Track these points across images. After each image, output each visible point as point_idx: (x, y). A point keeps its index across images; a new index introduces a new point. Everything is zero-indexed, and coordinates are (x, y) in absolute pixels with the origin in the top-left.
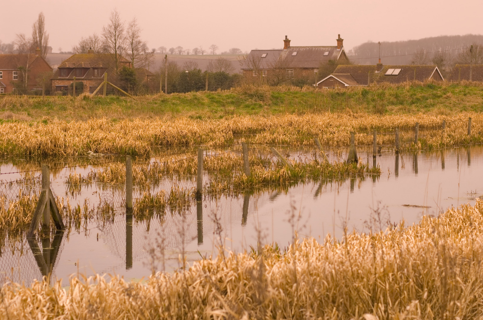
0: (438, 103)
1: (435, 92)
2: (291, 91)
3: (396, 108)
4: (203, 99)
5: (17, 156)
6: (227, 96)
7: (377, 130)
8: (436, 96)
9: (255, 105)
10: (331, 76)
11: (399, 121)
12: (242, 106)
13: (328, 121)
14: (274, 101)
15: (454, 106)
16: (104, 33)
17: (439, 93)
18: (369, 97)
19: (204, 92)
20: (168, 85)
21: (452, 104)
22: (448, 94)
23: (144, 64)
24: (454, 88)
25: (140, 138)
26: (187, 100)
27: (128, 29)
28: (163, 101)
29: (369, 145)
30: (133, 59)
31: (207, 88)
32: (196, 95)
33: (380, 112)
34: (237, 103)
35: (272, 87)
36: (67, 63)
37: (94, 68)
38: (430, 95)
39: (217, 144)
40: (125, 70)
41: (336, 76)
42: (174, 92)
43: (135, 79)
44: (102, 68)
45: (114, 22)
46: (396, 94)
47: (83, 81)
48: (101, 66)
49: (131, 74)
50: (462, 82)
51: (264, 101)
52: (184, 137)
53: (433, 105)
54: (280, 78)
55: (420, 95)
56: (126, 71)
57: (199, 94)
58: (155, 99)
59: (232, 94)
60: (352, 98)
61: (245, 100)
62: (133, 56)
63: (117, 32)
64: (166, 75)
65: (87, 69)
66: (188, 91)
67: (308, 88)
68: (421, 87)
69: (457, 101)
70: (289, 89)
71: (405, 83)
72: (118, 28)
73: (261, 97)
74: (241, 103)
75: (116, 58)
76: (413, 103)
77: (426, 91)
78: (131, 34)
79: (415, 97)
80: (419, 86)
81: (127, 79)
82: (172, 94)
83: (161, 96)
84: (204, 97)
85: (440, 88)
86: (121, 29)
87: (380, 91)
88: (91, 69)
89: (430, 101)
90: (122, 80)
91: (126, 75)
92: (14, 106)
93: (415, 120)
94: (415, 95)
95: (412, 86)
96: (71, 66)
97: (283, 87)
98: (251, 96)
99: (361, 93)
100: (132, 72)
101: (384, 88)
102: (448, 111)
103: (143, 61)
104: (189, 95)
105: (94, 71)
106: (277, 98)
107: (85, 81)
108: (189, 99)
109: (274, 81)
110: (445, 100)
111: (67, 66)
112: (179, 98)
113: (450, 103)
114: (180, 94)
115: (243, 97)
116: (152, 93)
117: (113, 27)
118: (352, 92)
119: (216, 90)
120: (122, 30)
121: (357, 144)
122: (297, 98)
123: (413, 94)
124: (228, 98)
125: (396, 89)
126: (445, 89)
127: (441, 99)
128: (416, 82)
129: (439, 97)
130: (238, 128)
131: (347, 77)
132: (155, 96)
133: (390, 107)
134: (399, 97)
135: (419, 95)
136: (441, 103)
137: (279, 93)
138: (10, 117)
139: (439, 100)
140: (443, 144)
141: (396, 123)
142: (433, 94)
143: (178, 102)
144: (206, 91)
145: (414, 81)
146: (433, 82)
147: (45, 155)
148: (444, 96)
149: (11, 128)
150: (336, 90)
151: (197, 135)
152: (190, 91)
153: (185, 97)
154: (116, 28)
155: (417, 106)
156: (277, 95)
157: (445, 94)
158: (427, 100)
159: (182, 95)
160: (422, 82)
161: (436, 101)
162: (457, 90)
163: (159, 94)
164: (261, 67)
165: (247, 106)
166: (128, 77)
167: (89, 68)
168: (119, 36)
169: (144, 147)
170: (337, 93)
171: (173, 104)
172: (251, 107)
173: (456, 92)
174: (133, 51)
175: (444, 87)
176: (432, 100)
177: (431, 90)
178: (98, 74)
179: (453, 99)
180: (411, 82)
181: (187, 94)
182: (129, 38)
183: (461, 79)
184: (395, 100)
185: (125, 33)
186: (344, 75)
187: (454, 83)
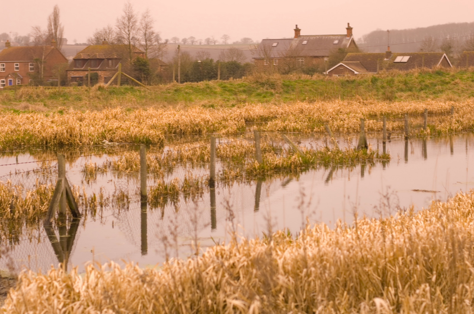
0: (447, 89)
1: (443, 78)
2: (302, 79)
3: (405, 94)
4: (215, 88)
5: (34, 145)
6: (239, 84)
7: (386, 116)
8: (444, 83)
9: (266, 93)
10: (341, 64)
11: (408, 108)
12: (253, 95)
13: (339, 108)
14: (286, 89)
15: (463, 91)
16: (118, 24)
17: (448, 80)
18: (379, 84)
19: (216, 81)
20: (181, 74)
21: (460, 90)
22: (456, 81)
23: (157, 54)
24: (462, 74)
25: (153, 127)
26: (199, 89)
27: (141, 20)
28: (176, 91)
29: (379, 131)
30: (147, 49)
31: (219, 77)
32: (208, 84)
33: (390, 98)
34: (249, 91)
35: (283, 76)
36: (81, 54)
37: (109, 59)
38: (438, 81)
39: (230, 132)
40: (138, 60)
41: (346, 64)
42: (186, 81)
43: (148, 69)
44: (116, 59)
45: (128, 14)
46: (405, 81)
47: (98, 72)
48: (116, 57)
49: (145, 64)
50: (470, 69)
51: (275, 89)
52: (197, 125)
53: (442, 92)
54: (291, 66)
55: (429, 81)
56: (140, 62)
57: (211, 83)
58: (168, 89)
59: (244, 82)
60: (362, 85)
61: (257, 89)
62: (146, 47)
63: (130, 23)
64: (179, 65)
65: (101, 60)
66: (200, 81)
67: (318, 76)
68: (430, 73)
69: (465, 88)
70: (300, 78)
71: (414, 70)
72: (132, 20)
73: (273, 85)
74: (253, 91)
75: (130, 48)
76: (421, 89)
77: (434, 78)
78: (144, 25)
79: (423, 84)
80: (426, 73)
81: (140, 69)
82: (185, 83)
83: (174, 86)
84: (216, 86)
85: (448, 74)
86: (134, 20)
87: (390, 78)
88: (106, 60)
89: (439, 87)
90: (136, 70)
91: (140, 65)
92: (30, 97)
93: (424, 106)
94: (424, 82)
95: (420, 73)
96: (86, 58)
97: (294, 76)
98: (263, 84)
99: (370, 80)
100: (145, 63)
101: (393, 75)
102: (456, 97)
103: (156, 52)
104: (202, 84)
105: (108, 62)
106: (288, 86)
107: (100, 72)
108: (201, 88)
109: (285, 69)
110: (453, 86)
111: (82, 58)
112: (192, 87)
113: (459, 90)
114: (193, 83)
115: (254, 85)
116: (165, 83)
117: (127, 18)
118: (362, 80)
119: (228, 79)
120: (135, 22)
121: (367, 131)
122: (307, 85)
123: (422, 81)
124: (240, 87)
125: (405, 76)
126: (453, 76)
127: (449, 85)
128: (425, 69)
129: (447, 83)
130: (250, 116)
131: (357, 65)
132: (168, 86)
133: (399, 94)
134: (408, 83)
135: (427, 82)
136: (450, 89)
137: (290, 82)
138: (26, 107)
139: (447, 86)
140: (452, 130)
141: (406, 109)
142: (441, 81)
143: (191, 91)
144: (218, 80)
145: (422, 68)
146: (441, 68)
147: (61, 145)
148: (453, 82)
149: (28, 118)
150: (346, 78)
151: (210, 123)
152: (203, 80)
153: (198, 86)
154: (129, 19)
155: (426, 93)
156: (288, 83)
157: (453, 81)
158: (436, 86)
159: (195, 84)
160: (431, 69)
161: (445, 87)
162: (465, 76)
163: (172, 84)
164: (272, 56)
165: (259, 95)
166: (142, 67)
167: (103, 59)
168: (133, 27)
169: (158, 136)
170: (347, 81)
171: (186, 93)
172: (263, 95)
173: (464, 78)
174: (146, 42)
175: (452, 73)
176: (440, 87)
177: (439, 76)
178: (112, 64)
179: (461, 86)
180: (420, 69)
181: (199, 83)
182: (142, 29)
183: (469, 65)
184: (404, 87)
185: (138, 24)
186: (354, 63)
187: (462, 69)
